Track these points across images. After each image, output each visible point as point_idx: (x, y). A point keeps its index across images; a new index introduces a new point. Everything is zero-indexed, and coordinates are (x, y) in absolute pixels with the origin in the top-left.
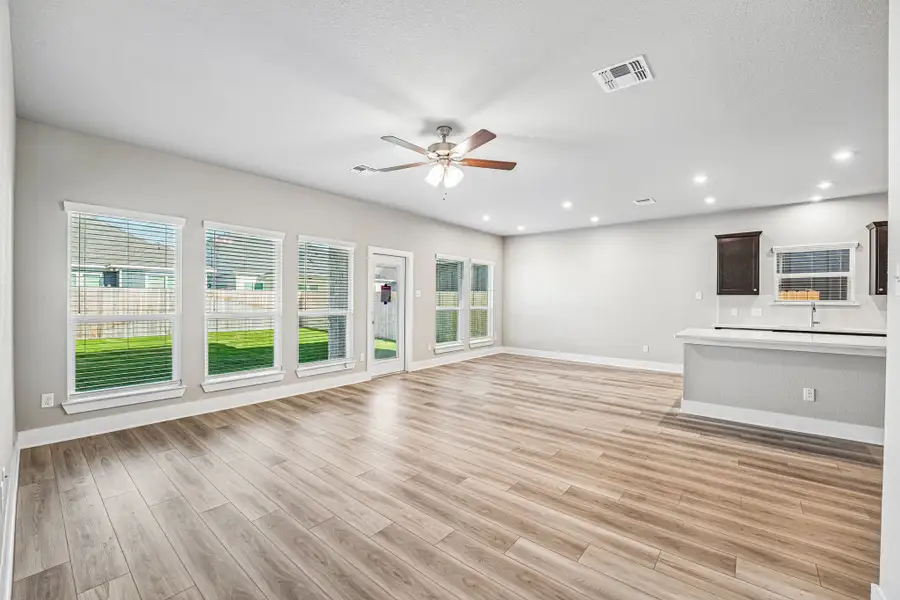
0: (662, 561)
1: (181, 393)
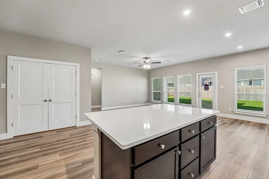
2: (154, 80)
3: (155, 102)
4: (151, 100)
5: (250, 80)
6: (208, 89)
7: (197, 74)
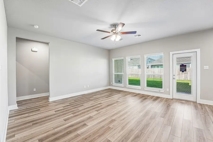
0: (53, 130)
1: (123, 86)
2: (116, 61)
3: (116, 85)
4: (112, 83)
5: (182, 63)
6: (185, 70)
7: (171, 53)
